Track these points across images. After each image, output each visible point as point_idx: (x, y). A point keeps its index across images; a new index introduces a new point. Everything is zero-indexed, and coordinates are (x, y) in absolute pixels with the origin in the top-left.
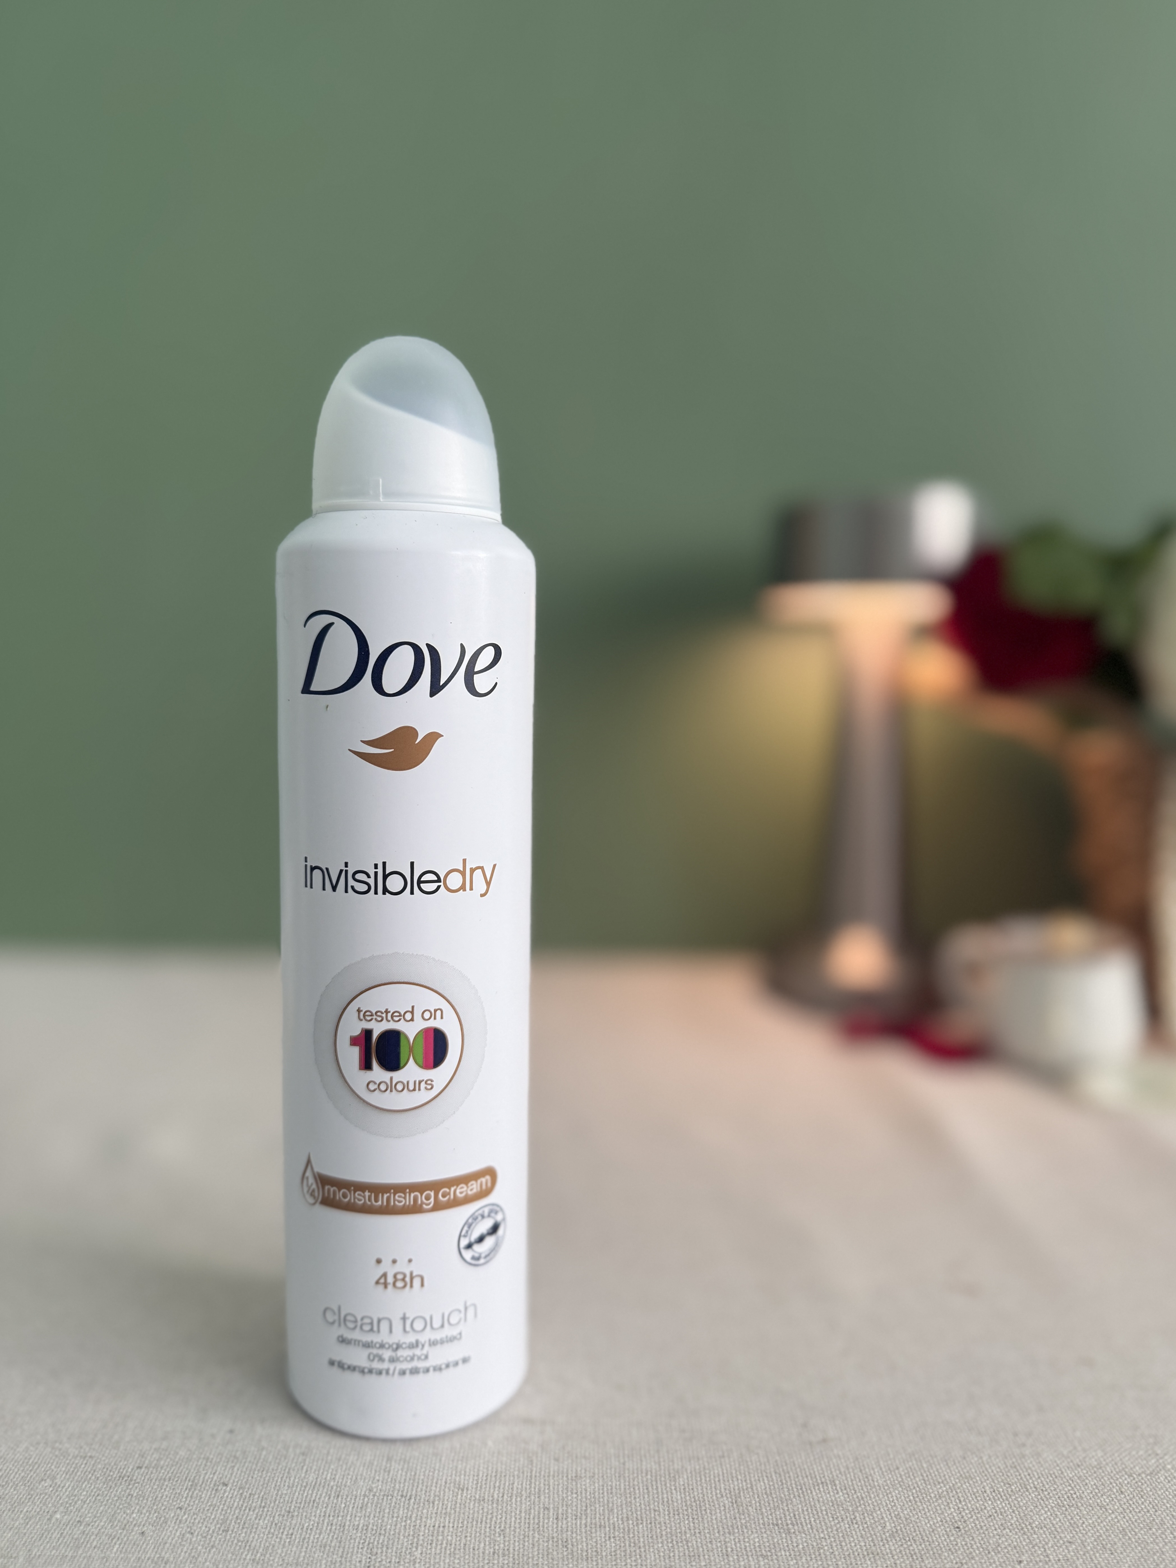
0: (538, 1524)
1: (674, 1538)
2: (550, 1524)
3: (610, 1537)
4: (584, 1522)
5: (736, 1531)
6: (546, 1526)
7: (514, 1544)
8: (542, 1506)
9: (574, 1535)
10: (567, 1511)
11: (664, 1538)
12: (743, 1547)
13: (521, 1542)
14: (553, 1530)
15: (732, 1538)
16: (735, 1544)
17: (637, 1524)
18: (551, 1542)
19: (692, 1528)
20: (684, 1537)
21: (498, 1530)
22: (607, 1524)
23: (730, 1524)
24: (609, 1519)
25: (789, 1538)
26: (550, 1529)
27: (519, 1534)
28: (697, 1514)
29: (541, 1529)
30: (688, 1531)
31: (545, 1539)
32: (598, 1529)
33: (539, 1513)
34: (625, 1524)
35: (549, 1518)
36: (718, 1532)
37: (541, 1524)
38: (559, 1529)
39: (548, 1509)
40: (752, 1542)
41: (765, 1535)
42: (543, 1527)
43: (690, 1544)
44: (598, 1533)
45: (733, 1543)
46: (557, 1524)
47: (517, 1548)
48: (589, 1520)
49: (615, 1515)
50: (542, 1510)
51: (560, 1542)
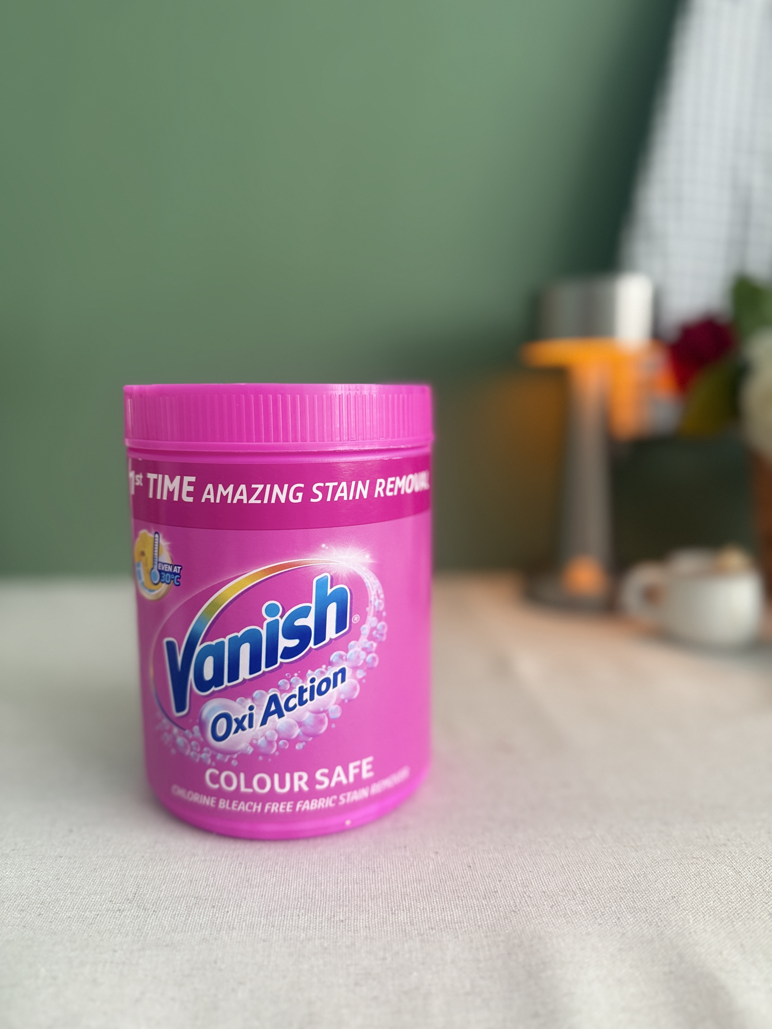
0: (235, 871)
1: (309, 876)
2: (241, 870)
3: (273, 876)
4: (260, 869)
5: (345, 871)
6: (239, 871)
7: (219, 881)
8: (238, 862)
9: (254, 876)
10: (252, 864)
11: (304, 876)
12: (347, 879)
13: (223, 880)
14: (242, 874)
15: (342, 875)
16: (343, 878)
17: (290, 870)
18: (240, 879)
19: (320, 870)
20: (315, 875)
21: (211, 874)
22: (273, 870)
23: (342, 868)
24: (275, 868)
25: (373, 874)
26: (241, 873)
27: (223, 876)
28: (325, 864)
29: (236, 873)
30: (318, 872)
31: (237, 878)
32: (268, 872)
33: (236, 866)
34: (284, 870)
35: (241, 868)
36: (335, 872)
37: (236, 871)
38: (246, 873)
39: (242, 864)
40: (352, 877)
41: (360, 873)
42: (237, 872)
43: (317, 879)
44: (267, 874)
45: (342, 877)
46: (245, 871)
47: (220, 883)
48: (263, 868)
49: (279, 866)
50: (238, 864)
51: (245, 879)
